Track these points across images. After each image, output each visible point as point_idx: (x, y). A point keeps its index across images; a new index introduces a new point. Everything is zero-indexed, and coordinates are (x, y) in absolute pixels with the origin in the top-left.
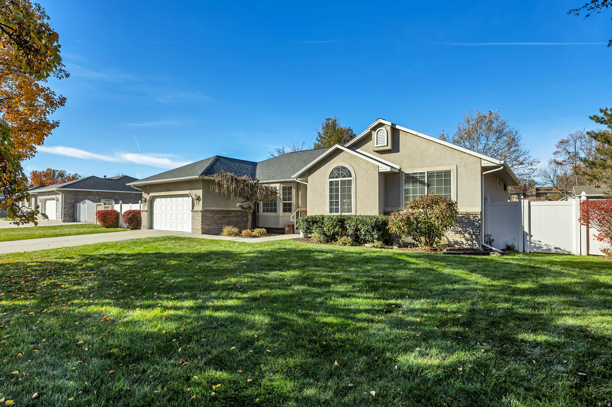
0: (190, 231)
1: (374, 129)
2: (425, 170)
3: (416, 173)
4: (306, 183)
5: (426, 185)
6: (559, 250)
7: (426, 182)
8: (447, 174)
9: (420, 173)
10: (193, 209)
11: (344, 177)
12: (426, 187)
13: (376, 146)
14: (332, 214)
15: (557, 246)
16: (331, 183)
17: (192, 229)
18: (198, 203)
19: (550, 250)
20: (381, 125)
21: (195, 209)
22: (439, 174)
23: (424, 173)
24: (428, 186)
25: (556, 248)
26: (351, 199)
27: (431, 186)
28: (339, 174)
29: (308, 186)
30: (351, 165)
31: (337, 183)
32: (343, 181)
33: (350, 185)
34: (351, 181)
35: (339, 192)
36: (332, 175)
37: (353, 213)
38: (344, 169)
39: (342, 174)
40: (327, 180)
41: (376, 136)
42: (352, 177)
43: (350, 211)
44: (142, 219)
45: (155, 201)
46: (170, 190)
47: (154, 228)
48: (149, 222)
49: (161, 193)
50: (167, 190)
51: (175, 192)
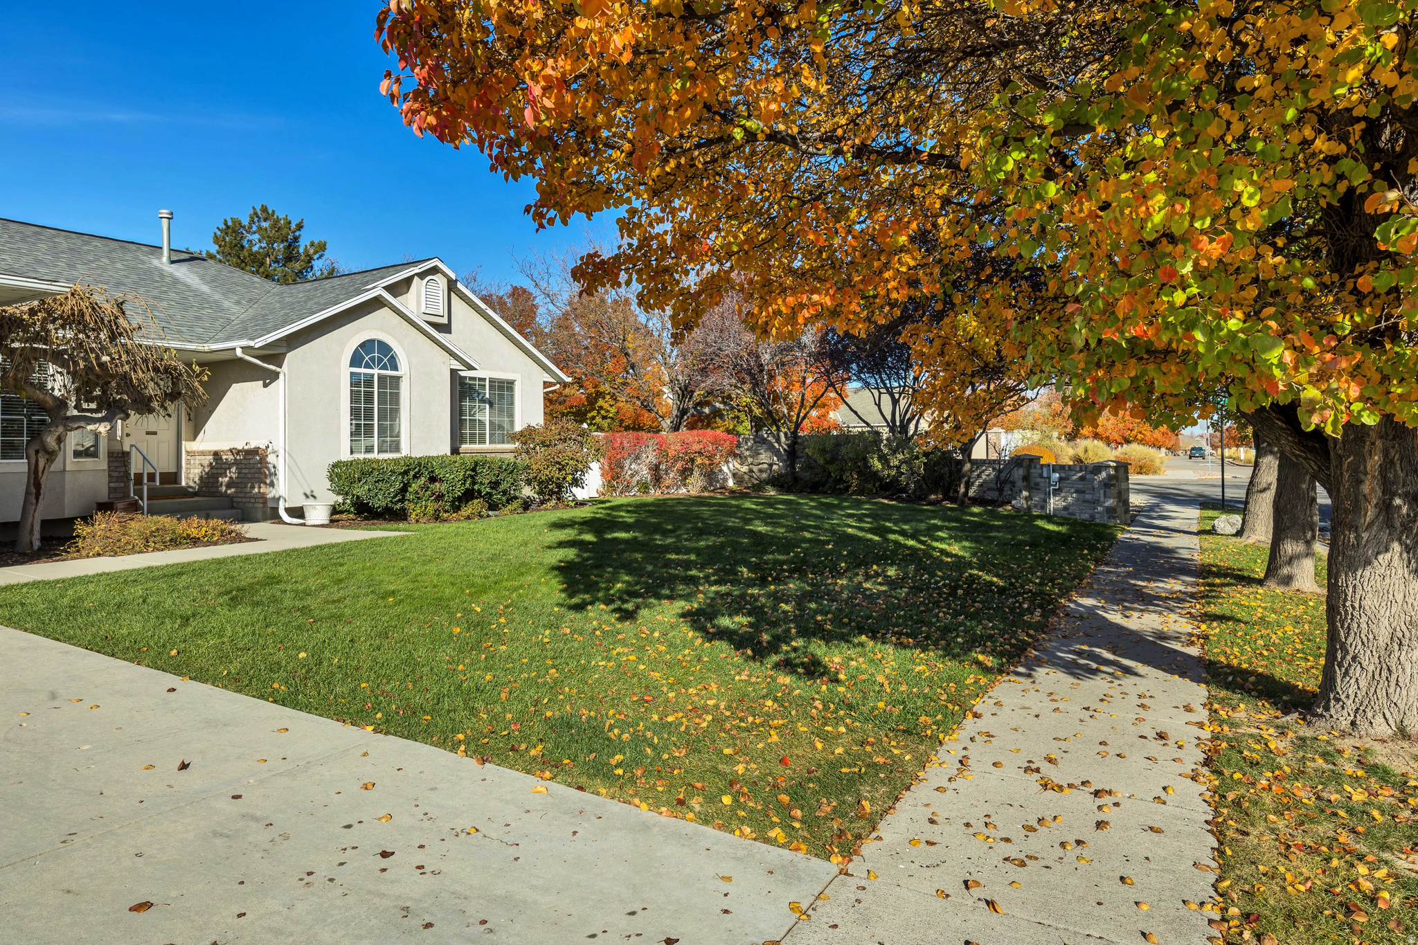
1: (422, 275)
2: (487, 374)
3: (475, 379)
4: (278, 370)
5: (488, 401)
7: (487, 395)
8: (511, 384)
9: (481, 380)
12: (487, 406)
13: (423, 309)
14: (356, 456)
16: (355, 381)
20: (435, 270)
22: (501, 382)
23: (484, 380)
24: (491, 405)
26: (399, 420)
27: (493, 403)
28: (372, 359)
29: (281, 376)
30: (399, 342)
31: (369, 382)
32: (381, 377)
33: (398, 387)
34: (398, 378)
35: (372, 403)
36: (356, 360)
37: (405, 451)
38: (385, 348)
39: (380, 360)
40: (345, 371)
41: (423, 289)
42: (403, 370)
43: (397, 448)
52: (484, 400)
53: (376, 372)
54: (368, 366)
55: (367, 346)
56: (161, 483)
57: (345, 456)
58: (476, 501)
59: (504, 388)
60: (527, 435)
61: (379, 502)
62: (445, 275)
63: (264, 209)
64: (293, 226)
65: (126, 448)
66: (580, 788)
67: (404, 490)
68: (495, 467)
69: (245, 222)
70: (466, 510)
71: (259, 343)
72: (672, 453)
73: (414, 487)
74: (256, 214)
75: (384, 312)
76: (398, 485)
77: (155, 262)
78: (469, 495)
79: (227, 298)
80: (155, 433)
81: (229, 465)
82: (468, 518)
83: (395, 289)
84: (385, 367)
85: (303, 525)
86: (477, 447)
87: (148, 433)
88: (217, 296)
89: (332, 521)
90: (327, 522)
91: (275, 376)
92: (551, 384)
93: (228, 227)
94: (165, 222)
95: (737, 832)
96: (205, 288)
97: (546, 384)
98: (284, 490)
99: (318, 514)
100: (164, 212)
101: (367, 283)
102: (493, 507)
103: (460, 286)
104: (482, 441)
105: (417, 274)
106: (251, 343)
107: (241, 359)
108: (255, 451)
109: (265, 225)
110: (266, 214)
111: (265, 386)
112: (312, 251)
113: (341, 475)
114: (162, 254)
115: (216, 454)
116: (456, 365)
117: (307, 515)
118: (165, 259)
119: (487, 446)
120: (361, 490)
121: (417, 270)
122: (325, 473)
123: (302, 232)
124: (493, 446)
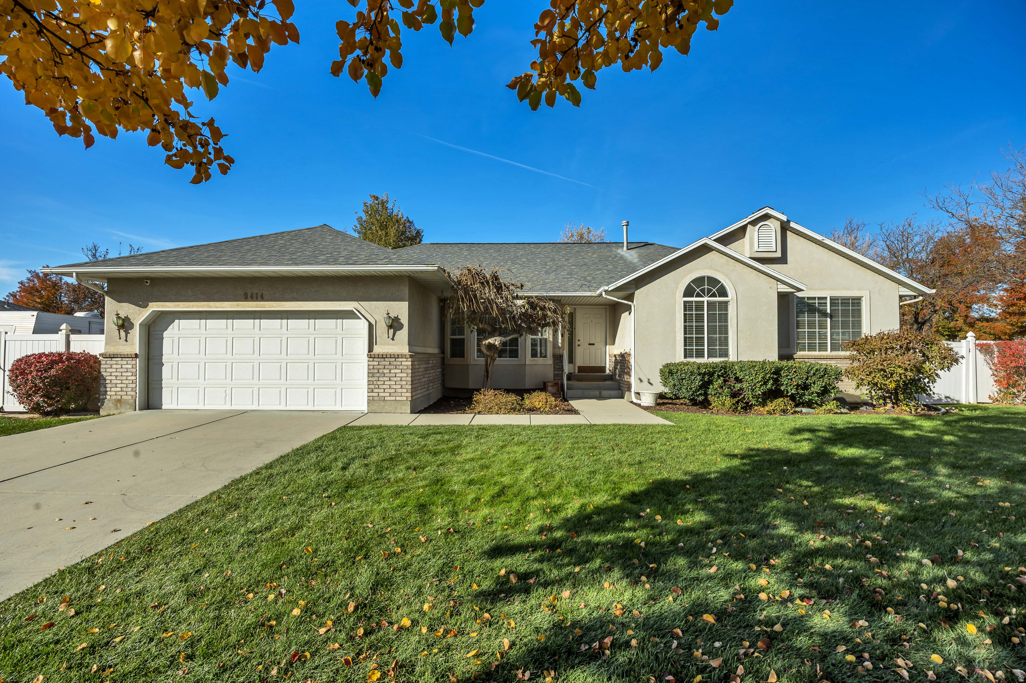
0: (364, 407)
1: (754, 223)
2: (828, 294)
3: (814, 298)
4: (630, 303)
5: (829, 315)
6: (949, 400)
7: (829, 311)
8: (857, 301)
9: (819, 298)
10: (370, 349)
11: (714, 295)
12: (829, 320)
13: (756, 248)
14: (689, 360)
15: (947, 395)
16: (687, 306)
17: (370, 401)
18: (391, 336)
19: (940, 399)
20: (767, 217)
21: (377, 350)
22: (845, 301)
23: (826, 298)
24: (831, 317)
25: (946, 397)
26: (727, 334)
27: (835, 317)
28: (703, 291)
29: (633, 307)
30: (727, 276)
31: (699, 306)
32: (711, 303)
33: (726, 310)
34: (726, 303)
35: (703, 322)
36: (689, 292)
37: (732, 357)
38: (713, 281)
39: (710, 290)
40: (680, 300)
41: (756, 234)
42: (731, 296)
43: (725, 355)
44: (105, 380)
45: (171, 327)
46: (262, 298)
47: (164, 407)
48: (137, 391)
49: (211, 304)
50: (246, 298)
51: (284, 303)
52: (824, 314)
53: (705, 299)
54: (698, 295)
55: (699, 281)
56: (579, 372)
57: (679, 357)
59: (849, 304)
62: (777, 219)
65: (562, 353)
71: (612, 287)
75: (713, 256)
77: (618, 251)
80: (593, 344)
81: (618, 363)
82: (770, 412)
83: (725, 240)
85: (639, 405)
86: (815, 353)
87: (590, 344)
89: (658, 404)
91: (628, 307)
92: (912, 297)
94: (625, 227)
97: (901, 297)
98: (633, 381)
99: (648, 399)
100: (624, 223)
103: (792, 225)
104: (823, 347)
105: (749, 223)
106: (606, 288)
108: (625, 355)
111: (629, 314)
114: (623, 246)
115: (615, 356)
116: (784, 289)
117: (641, 398)
118: (625, 248)
119: (828, 353)
121: (750, 219)
122: (658, 371)
124: (835, 353)
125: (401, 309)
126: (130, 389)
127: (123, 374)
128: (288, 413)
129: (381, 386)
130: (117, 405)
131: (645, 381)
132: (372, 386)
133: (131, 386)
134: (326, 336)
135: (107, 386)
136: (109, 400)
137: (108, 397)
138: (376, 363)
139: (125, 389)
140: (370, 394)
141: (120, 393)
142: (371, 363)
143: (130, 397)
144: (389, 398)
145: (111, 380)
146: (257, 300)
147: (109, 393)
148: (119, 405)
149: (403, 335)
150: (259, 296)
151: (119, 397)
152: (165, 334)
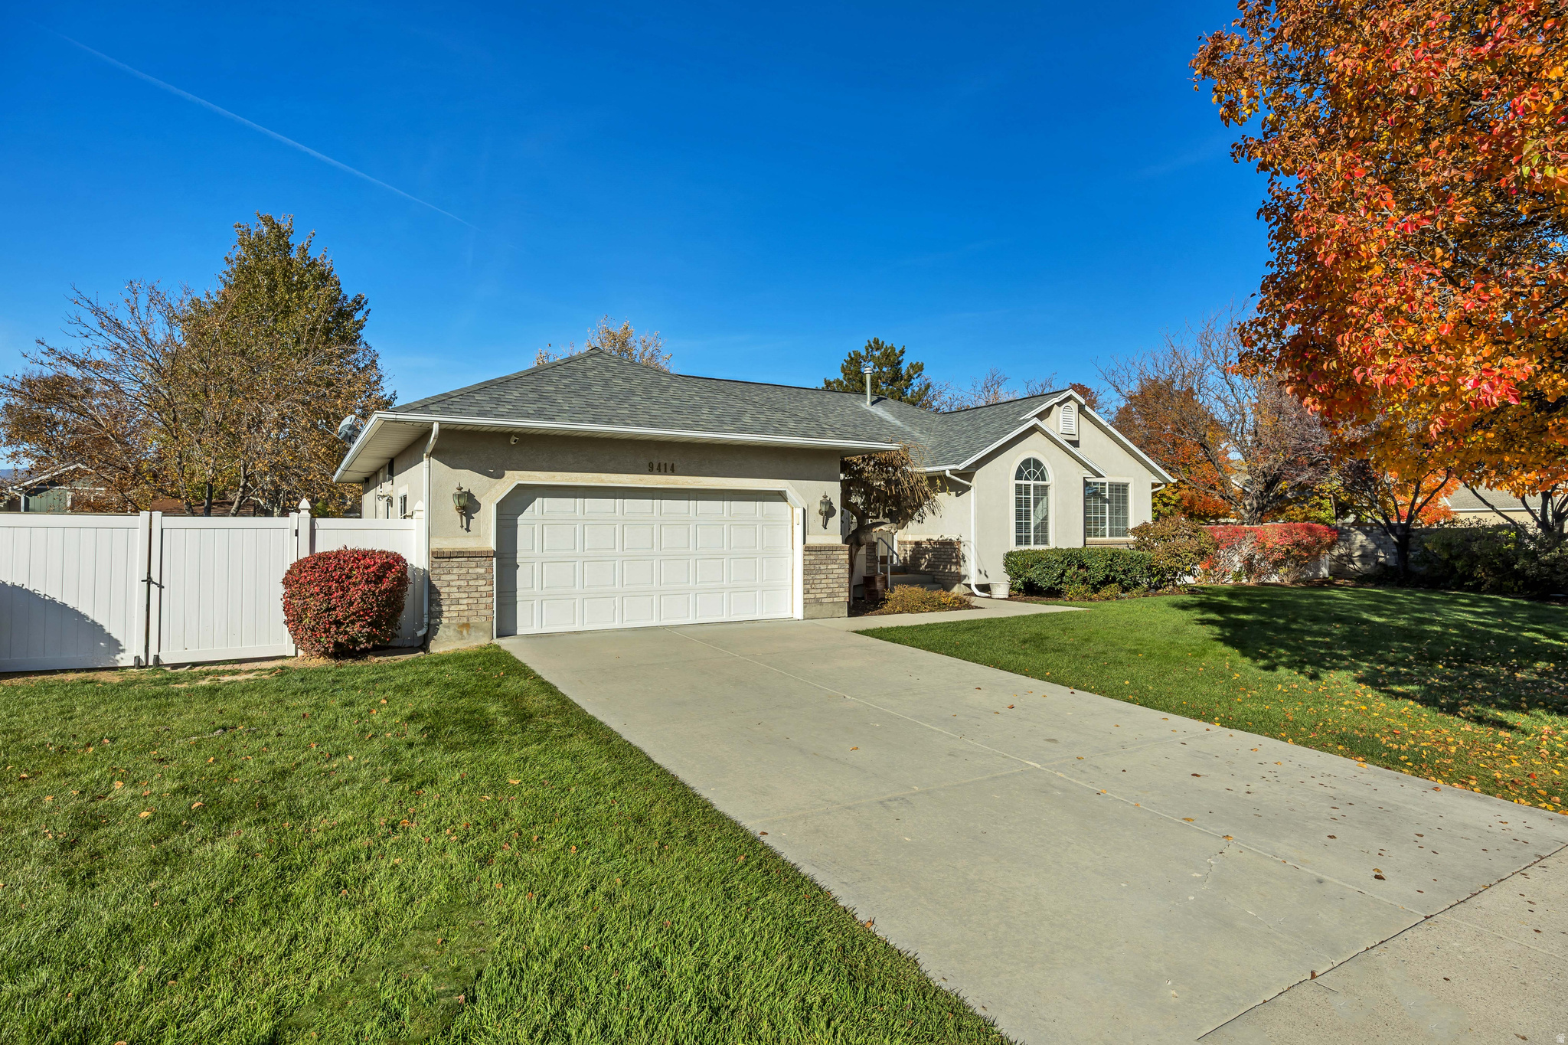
0: (800, 613)
1: (1059, 404)
2: (1106, 480)
4: (970, 484)
5: (1107, 501)
7: (1107, 497)
8: (1125, 486)
9: (1101, 484)
10: (805, 541)
12: (1107, 506)
13: (1062, 430)
14: (1023, 548)
16: (1019, 490)
17: (807, 605)
18: (824, 524)
20: (1069, 398)
21: (811, 541)
22: (1118, 487)
23: (1105, 484)
24: (1109, 503)
26: (1048, 520)
27: (1111, 503)
28: (1030, 473)
29: (972, 489)
30: (1047, 458)
31: (1027, 490)
32: (1036, 487)
33: (1047, 493)
34: (1047, 487)
35: (1029, 507)
36: (1019, 474)
37: (1052, 545)
38: (1038, 464)
39: (1035, 473)
40: (1013, 482)
41: (1061, 414)
42: (1051, 479)
43: (1046, 542)
44: (439, 593)
45: (530, 508)
46: (672, 471)
47: (519, 632)
48: (495, 609)
49: (604, 476)
50: (651, 470)
51: (701, 478)
52: (1104, 501)
53: (1032, 482)
54: (1027, 479)
55: (1027, 463)
57: (1013, 547)
58: (1113, 585)
59: (1120, 490)
60: (1142, 530)
61: (1045, 584)
62: (1076, 401)
63: (876, 341)
64: (897, 351)
65: (875, 540)
66: (1388, 768)
67: (1063, 575)
68: (1128, 558)
69: (864, 353)
70: (1106, 592)
71: (962, 466)
72: (1269, 544)
73: (1069, 573)
74: (870, 346)
75: (1037, 435)
76: (1059, 571)
77: (863, 405)
78: (1107, 581)
79: (914, 429)
81: (927, 550)
82: (1108, 599)
83: (1042, 416)
84: (1037, 479)
85: (990, 597)
86: (1099, 539)
88: (908, 429)
89: (1010, 596)
90: (1007, 597)
91: (968, 488)
92: (1160, 485)
93: (852, 359)
95: (1516, 801)
96: (898, 423)
97: (1154, 486)
98: (972, 572)
99: (1001, 590)
101: (1020, 414)
102: (1125, 590)
103: (1087, 408)
104: (1104, 535)
105: (1056, 403)
106: (957, 467)
107: (949, 478)
108: (950, 543)
109: (877, 354)
110: (877, 345)
111: (957, 495)
112: (911, 372)
113: (1011, 562)
114: (865, 399)
115: (918, 544)
116: (1087, 474)
117: (993, 590)
118: (868, 403)
119: (1107, 539)
120: (1032, 574)
121: (1057, 400)
122: (1001, 560)
123: (904, 356)
124: (1112, 539)
125: (833, 490)
126: (483, 606)
127: (471, 583)
128: (699, 627)
129: (818, 586)
130: (461, 633)
131: (983, 572)
132: (808, 586)
133: (484, 600)
134: (743, 523)
135: (443, 602)
136: (448, 626)
137: (444, 621)
138: (812, 558)
139: (474, 607)
140: (806, 596)
141: (466, 613)
142: (807, 558)
143: (484, 619)
144: (826, 600)
145: (449, 594)
146: (666, 473)
147: (445, 614)
148: (465, 632)
149: (835, 521)
150: (669, 468)
151: (465, 620)
152: (521, 519)
